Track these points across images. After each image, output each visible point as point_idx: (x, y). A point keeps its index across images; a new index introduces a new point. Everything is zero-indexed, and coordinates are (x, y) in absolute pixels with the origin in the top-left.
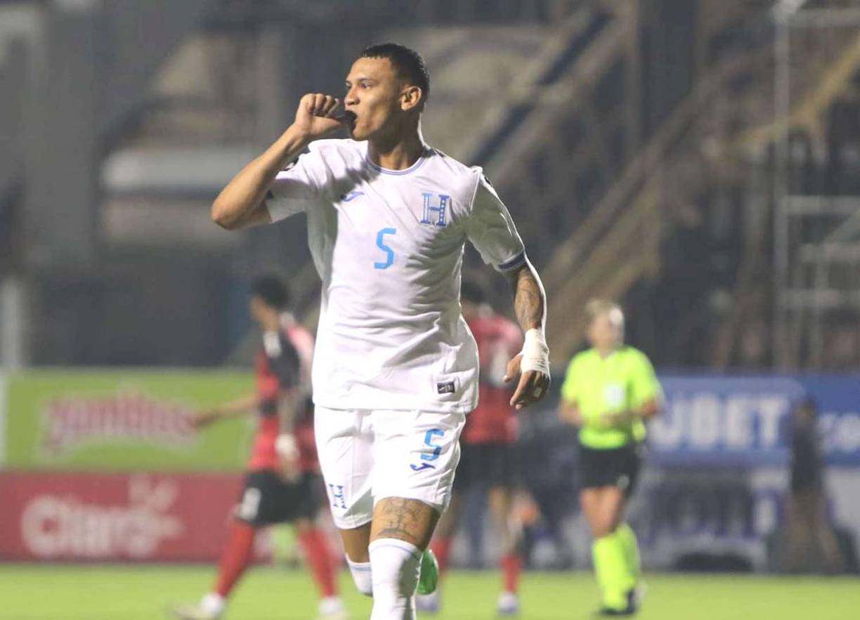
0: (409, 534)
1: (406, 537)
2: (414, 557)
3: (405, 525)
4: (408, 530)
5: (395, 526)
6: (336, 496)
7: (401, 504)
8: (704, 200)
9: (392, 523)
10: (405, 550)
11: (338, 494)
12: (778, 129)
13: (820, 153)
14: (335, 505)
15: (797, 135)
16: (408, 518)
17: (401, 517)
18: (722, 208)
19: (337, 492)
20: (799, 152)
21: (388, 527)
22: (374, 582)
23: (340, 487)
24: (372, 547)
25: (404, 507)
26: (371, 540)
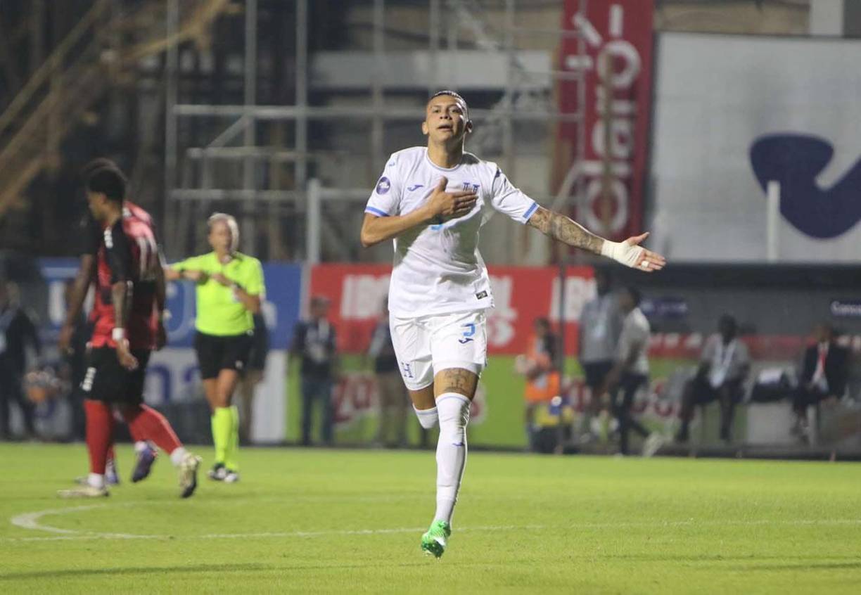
0: (463, 391)
1: (462, 392)
2: (467, 404)
3: (461, 385)
4: (463, 388)
5: (455, 385)
6: (406, 370)
7: (457, 373)
8: (101, 105)
9: (452, 383)
10: (461, 399)
11: (407, 369)
12: (170, 42)
13: (207, 64)
14: (405, 376)
15: (185, 46)
16: (462, 381)
17: (458, 381)
18: (118, 112)
19: (406, 367)
20: (187, 63)
21: (451, 386)
22: (441, 419)
23: (408, 365)
24: (437, 400)
25: (459, 374)
26: (435, 396)
